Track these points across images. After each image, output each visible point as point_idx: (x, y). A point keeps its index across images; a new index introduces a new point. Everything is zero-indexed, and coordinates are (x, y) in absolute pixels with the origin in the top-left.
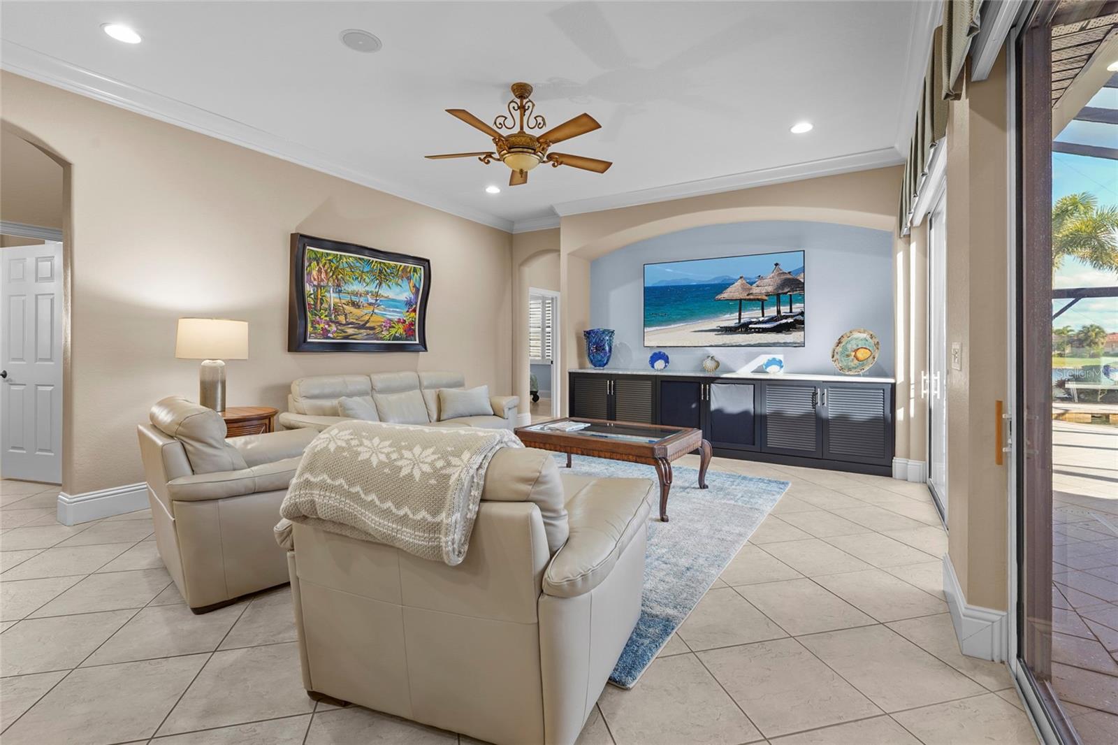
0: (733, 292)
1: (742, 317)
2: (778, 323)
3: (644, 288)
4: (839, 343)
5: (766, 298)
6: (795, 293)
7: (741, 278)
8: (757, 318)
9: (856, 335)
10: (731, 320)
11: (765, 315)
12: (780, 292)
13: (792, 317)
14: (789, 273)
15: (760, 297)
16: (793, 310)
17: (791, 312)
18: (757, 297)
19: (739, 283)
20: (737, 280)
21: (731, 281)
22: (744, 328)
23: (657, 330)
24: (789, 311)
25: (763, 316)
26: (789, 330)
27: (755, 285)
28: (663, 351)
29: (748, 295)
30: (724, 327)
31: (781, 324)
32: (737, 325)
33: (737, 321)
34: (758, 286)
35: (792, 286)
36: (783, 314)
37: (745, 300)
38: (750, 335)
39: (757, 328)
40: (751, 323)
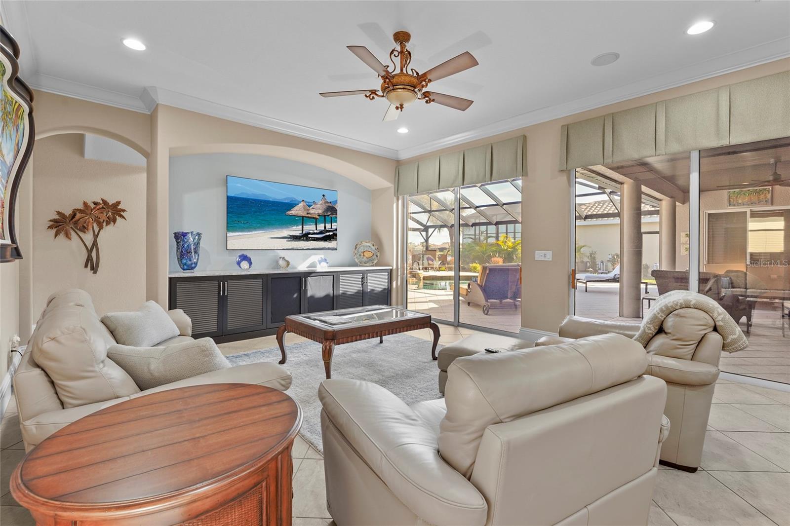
0: (298, 211)
1: (304, 229)
2: (325, 235)
3: (227, 196)
4: (356, 248)
5: (318, 217)
6: (333, 216)
7: (303, 201)
8: (313, 231)
9: (364, 244)
10: (296, 231)
11: (318, 229)
12: (326, 214)
13: (332, 231)
14: (330, 202)
15: (314, 216)
16: (333, 227)
17: (331, 228)
18: (312, 216)
19: (301, 204)
20: (301, 202)
21: (297, 202)
22: (305, 237)
23: (240, 235)
24: (330, 227)
25: (316, 229)
26: (330, 240)
27: (311, 207)
28: (245, 253)
29: (307, 214)
30: (292, 236)
31: (326, 236)
32: (301, 235)
33: (301, 232)
34: (313, 209)
35: (331, 212)
36: (327, 229)
37: (306, 217)
38: (309, 242)
39: (313, 238)
40: (310, 233)
